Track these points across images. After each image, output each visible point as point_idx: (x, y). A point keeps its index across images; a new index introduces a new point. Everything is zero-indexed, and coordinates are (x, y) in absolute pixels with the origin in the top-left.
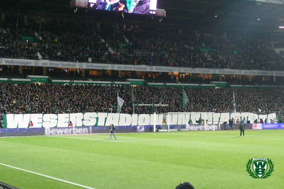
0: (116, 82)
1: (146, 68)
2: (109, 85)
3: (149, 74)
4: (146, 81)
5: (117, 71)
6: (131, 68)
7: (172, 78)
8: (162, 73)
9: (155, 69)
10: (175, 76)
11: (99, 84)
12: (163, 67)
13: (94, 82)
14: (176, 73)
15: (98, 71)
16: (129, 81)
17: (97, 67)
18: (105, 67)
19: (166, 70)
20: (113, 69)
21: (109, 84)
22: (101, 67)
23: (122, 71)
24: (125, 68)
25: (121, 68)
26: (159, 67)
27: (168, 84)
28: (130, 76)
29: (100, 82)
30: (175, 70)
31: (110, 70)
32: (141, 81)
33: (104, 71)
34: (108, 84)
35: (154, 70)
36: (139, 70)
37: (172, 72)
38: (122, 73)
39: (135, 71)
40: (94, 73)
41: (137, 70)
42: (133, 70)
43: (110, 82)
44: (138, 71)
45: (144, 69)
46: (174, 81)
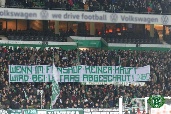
0: (50, 43)
1: (104, 17)
2: (38, 48)
3: (110, 28)
4: (104, 41)
5: (52, 23)
6: (78, 17)
7: (152, 35)
8: (133, 25)
9: (120, 18)
10: (156, 32)
11: (19, 45)
12: (135, 15)
13: (10, 42)
14: (158, 25)
15: (16, 21)
16: (73, 41)
17: (17, 14)
18: (30, 15)
19: (140, 19)
20: (45, 19)
21: (38, 46)
22: (22, 15)
23: (61, 22)
24: (66, 16)
25: (60, 16)
26: (128, 15)
27: (143, 46)
28: (75, 31)
29: (21, 42)
30: (156, 20)
31: (40, 21)
32: (95, 41)
33: (29, 22)
34: (35, 46)
35: (119, 21)
36: (92, 21)
37: (151, 23)
38: (62, 27)
39: (84, 23)
40: (11, 26)
41: (88, 20)
42: (81, 20)
43: (40, 43)
44: (89, 23)
45: (101, 18)
46: (155, 39)
